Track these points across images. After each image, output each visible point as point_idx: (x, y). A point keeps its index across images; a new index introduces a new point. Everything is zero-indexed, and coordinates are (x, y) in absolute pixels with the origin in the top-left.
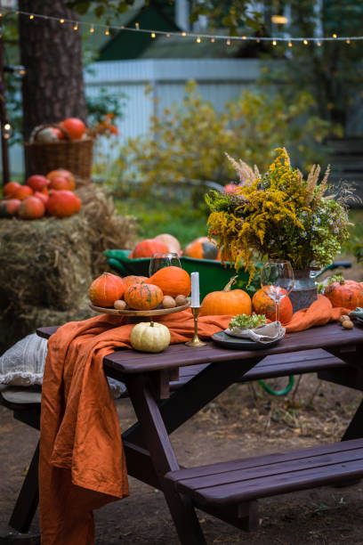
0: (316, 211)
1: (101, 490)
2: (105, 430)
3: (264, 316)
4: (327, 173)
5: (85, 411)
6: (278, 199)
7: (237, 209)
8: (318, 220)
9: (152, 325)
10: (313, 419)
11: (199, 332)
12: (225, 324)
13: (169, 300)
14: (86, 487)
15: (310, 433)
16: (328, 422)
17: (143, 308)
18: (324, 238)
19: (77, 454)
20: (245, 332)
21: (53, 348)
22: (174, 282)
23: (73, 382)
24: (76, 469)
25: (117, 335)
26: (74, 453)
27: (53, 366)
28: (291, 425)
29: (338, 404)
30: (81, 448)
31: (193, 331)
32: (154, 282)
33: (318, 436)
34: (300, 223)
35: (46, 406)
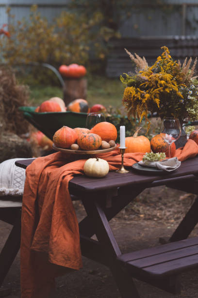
0: (189, 86)
1: (67, 266)
2: (69, 227)
3: (164, 153)
4: (195, 63)
5: (57, 215)
6: (168, 79)
7: (141, 85)
8: (191, 92)
9: (98, 160)
10: (148, 208)
11: (124, 164)
12: (137, 158)
13: (105, 144)
14: (58, 264)
15: (150, 217)
16: (158, 210)
17: (91, 149)
18: (194, 103)
19: (53, 243)
20: (153, 164)
21: (30, 175)
22: (108, 132)
23: (46, 197)
24: (52, 253)
25: (74, 166)
26: (50, 242)
27: (31, 186)
28: (138, 212)
29: (160, 199)
30: (55, 239)
31: (121, 163)
32: (95, 132)
33: (155, 219)
34: (180, 93)
35: (26, 211)
